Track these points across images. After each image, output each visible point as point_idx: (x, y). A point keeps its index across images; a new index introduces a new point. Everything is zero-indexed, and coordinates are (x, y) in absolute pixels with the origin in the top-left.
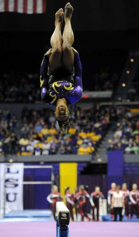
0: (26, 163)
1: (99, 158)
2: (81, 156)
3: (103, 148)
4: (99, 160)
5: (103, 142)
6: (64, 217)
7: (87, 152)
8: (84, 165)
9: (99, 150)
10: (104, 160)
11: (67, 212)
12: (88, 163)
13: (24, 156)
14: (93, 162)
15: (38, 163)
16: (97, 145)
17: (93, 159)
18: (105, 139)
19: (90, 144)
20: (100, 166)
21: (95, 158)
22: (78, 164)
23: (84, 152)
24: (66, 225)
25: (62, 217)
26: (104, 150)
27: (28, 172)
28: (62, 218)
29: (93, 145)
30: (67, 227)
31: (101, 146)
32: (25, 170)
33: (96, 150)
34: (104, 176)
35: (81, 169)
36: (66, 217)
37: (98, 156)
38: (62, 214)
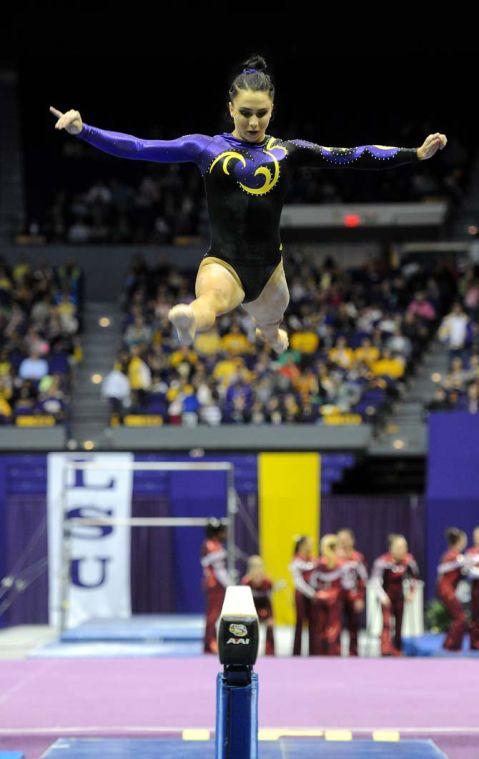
0: (140, 454)
1: (398, 436)
3: (413, 401)
4: (399, 445)
5: (412, 383)
6: (237, 638)
8: (346, 461)
9: (398, 408)
10: (411, 443)
12: (360, 453)
13: (133, 428)
14: (377, 449)
15: (182, 454)
18: (420, 370)
20: (401, 466)
21: (382, 436)
22: (322, 457)
24: (248, 666)
25: (233, 636)
26: (417, 408)
27: (150, 486)
28: (232, 641)
32: (139, 478)
34: (414, 501)
35: (337, 475)
36: (244, 638)
37: (392, 428)
38: (232, 626)
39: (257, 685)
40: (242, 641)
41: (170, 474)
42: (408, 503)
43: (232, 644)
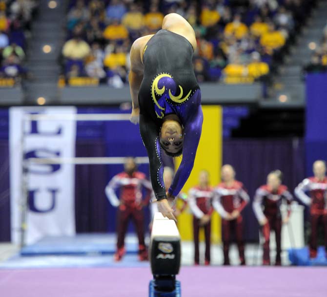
0: (82, 108)
1: (283, 92)
2: (233, 86)
3: (293, 64)
4: (283, 99)
5: (293, 50)
6: (165, 254)
7: (249, 76)
8: (242, 112)
9: (282, 70)
10: (294, 97)
11: (174, 240)
12: (253, 106)
13: (77, 87)
14: (265, 103)
15: (114, 107)
16: (276, 59)
17: (266, 96)
18: (300, 40)
20: (285, 116)
21: (270, 92)
22: (224, 110)
23: (240, 76)
24: (172, 276)
25: (161, 252)
26: (297, 69)
27: (90, 133)
28: (161, 256)
29: (264, 58)
30: (173, 280)
31: (288, 59)
32: (81, 127)
33: (273, 70)
34: (296, 143)
35: (234, 123)
36: (170, 254)
37: (278, 86)
38: (161, 244)
39: (180, 290)
40: (168, 256)
41: (105, 123)
42: (290, 145)
43: (160, 259)
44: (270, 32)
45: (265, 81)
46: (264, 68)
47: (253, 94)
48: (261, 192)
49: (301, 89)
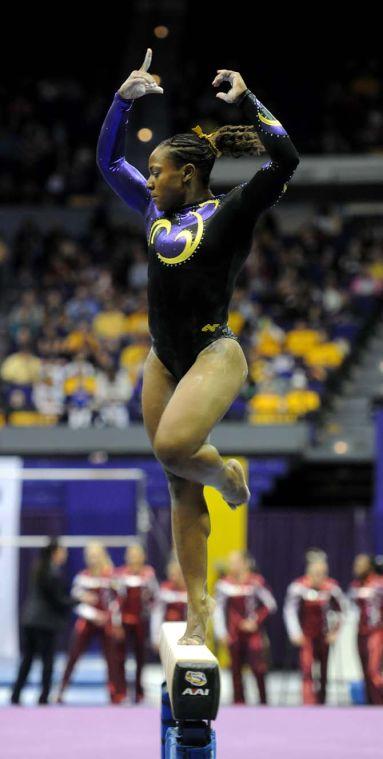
0: (30, 459)
1: (340, 437)
2: (265, 428)
3: (358, 394)
4: (341, 449)
5: (357, 373)
6: (195, 688)
7: (288, 412)
8: (278, 467)
9: (339, 403)
10: (359, 445)
11: (209, 666)
12: (294, 458)
13: (23, 429)
14: (314, 455)
15: (80, 459)
16: (330, 385)
17: (314, 443)
18: (367, 358)
19: (299, 380)
20: (343, 474)
21: (321, 438)
22: (250, 463)
23: (275, 412)
24: (206, 721)
25: (189, 685)
26: (362, 403)
27: (43, 499)
28: (188, 691)
29: (312, 384)
30: (208, 730)
31: (348, 387)
32: (28, 489)
33: (326, 404)
34: (360, 516)
35: (266, 485)
36: (203, 688)
37: (333, 428)
38: (188, 673)
39: (215, 744)
40: (200, 691)
41: (65, 485)
42: (351, 519)
43: (188, 695)
44: (321, 344)
45: (313, 419)
46: (311, 401)
47: (294, 440)
48: (296, 589)
49: (369, 433)
